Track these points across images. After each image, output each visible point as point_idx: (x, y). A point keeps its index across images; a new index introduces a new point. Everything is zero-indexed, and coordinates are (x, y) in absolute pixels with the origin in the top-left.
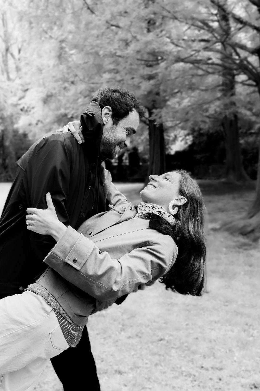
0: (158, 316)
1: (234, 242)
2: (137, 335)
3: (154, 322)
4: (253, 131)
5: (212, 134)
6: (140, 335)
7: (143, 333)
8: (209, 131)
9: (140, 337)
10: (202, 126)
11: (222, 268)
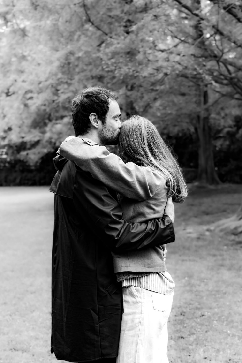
0: (192, 300)
1: (230, 241)
2: (181, 314)
3: (190, 304)
4: (221, 135)
5: (181, 138)
6: (183, 314)
7: (185, 313)
8: (178, 134)
9: (184, 315)
10: (171, 129)
11: (227, 262)
